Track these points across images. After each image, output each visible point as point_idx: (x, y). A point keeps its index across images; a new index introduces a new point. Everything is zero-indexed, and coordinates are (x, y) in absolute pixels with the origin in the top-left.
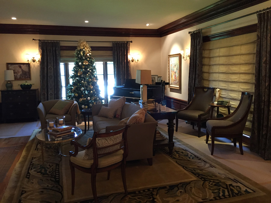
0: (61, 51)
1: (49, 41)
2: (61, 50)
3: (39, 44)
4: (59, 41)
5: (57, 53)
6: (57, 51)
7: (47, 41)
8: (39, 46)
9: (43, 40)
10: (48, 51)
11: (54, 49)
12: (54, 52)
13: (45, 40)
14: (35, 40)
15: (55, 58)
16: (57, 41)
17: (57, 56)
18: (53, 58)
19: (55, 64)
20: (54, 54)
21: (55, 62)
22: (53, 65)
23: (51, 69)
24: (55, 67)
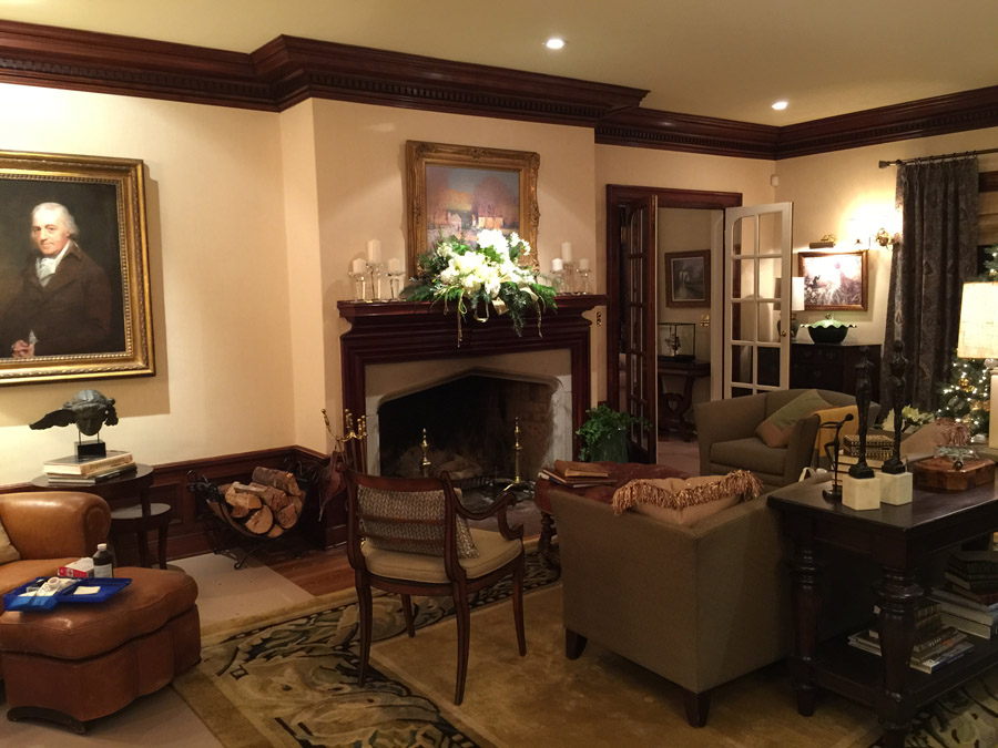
0: (985, 194)
2: (982, 189)
3: (898, 177)
4: (975, 153)
5: (962, 205)
6: (960, 197)
8: (900, 184)
10: (925, 202)
11: (951, 188)
12: (949, 202)
14: (888, 164)
15: (950, 226)
16: (967, 154)
17: (962, 216)
18: (940, 228)
19: (950, 252)
20: (950, 209)
21: (950, 243)
22: (939, 254)
23: (930, 271)
24: (950, 263)
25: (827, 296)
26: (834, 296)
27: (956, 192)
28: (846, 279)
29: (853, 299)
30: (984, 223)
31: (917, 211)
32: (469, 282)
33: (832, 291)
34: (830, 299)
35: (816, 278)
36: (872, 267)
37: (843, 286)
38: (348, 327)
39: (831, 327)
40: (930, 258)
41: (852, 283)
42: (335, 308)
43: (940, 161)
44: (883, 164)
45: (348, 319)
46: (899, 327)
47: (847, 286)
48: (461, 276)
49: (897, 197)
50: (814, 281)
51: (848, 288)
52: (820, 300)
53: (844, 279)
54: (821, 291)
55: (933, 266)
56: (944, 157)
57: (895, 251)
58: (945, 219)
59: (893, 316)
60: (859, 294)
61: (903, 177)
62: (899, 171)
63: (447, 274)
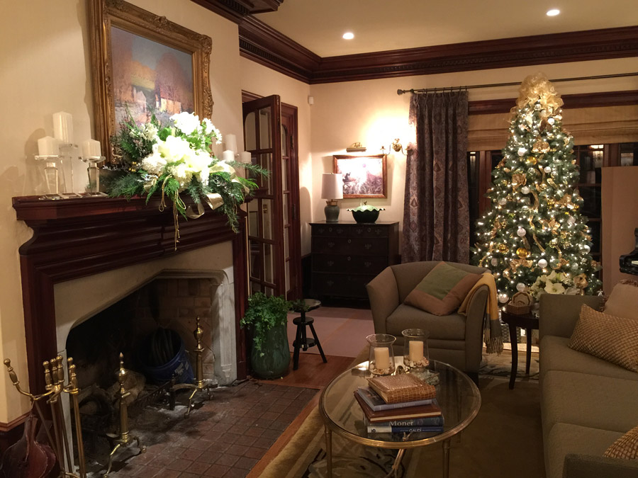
0: (471, 117)
1: (438, 92)
2: (470, 113)
3: (411, 102)
4: (466, 88)
5: (459, 123)
6: (458, 118)
7: (433, 92)
8: (412, 107)
9: (424, 90)
10: (433, 120)
11: (451, 112)
12: (450, 121)
13: (427, 90)
14: (404, 92)
15: (451, 138)
16: (460, 88)
17: (459, 131)
18: (445, 139)
19: (450, 155)
20: (450, 126)
21: (451, 150)
22: (444, 158)
23: (439, 169)
24: (451, 164)
25: (356, 188)
26: (362, 188)
27: (454, 115)
28: (371, 175)
29: (376, 190)
30: (471, 137)
31: (426, 127)
32: (181, 172)
33: (360, 184)
34: (358, 190)
35: (347, 175)
36: (390, 166)
37: (369, 180)
38: (28, 235)
39: (367, 211)
40: (438, 160)
41: (376, 178)
42: (10, 207)
43: (442, 92)
44: (400, 92)
45: (30, 223)
46: (414, 209)
47: (372, 180)
48: (169, 165)
49: (410, 116)
50: (346, 177)
51: (373, 182)
52: (351, 190)
53: (369, 175)
54: (351, 184)
55: (441, 166)
56: (444, 89)
57: (409, 156)
58: (447, 132)
59: (409, 202)
60: (381, 186)
61: (414, 102)
62: (412, 98)
63: (151, 162)
